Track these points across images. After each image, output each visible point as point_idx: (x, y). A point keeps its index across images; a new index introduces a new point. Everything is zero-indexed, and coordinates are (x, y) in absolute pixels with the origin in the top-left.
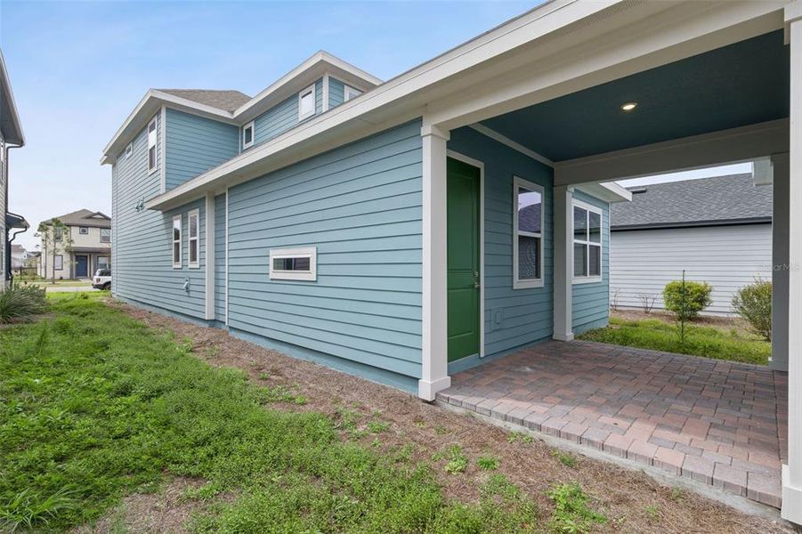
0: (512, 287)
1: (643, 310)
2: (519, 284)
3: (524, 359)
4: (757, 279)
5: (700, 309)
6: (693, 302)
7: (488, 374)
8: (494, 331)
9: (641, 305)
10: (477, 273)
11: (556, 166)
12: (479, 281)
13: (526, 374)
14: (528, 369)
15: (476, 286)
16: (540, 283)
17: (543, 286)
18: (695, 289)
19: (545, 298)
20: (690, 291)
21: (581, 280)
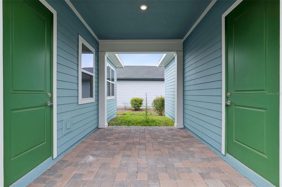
0: (78, 103)
1: (124, 108)
2: (82, 101)
3: (86, 148)
4: (157, 96)
5: (141, 106)
6: (139, 104)
7: (60, 176)
8: (65, 135)
9: (124, 106)
10: (49, 94)
11: (99, 41)
12: (52, 101)
13: (90, 164)
14: (91, 158)
15: (49, 104)
16: (93, 100)
17: (94, 101)
18: (140, 100)
19: (95, 108)
20: (138, 101)
21: (109, 98)
